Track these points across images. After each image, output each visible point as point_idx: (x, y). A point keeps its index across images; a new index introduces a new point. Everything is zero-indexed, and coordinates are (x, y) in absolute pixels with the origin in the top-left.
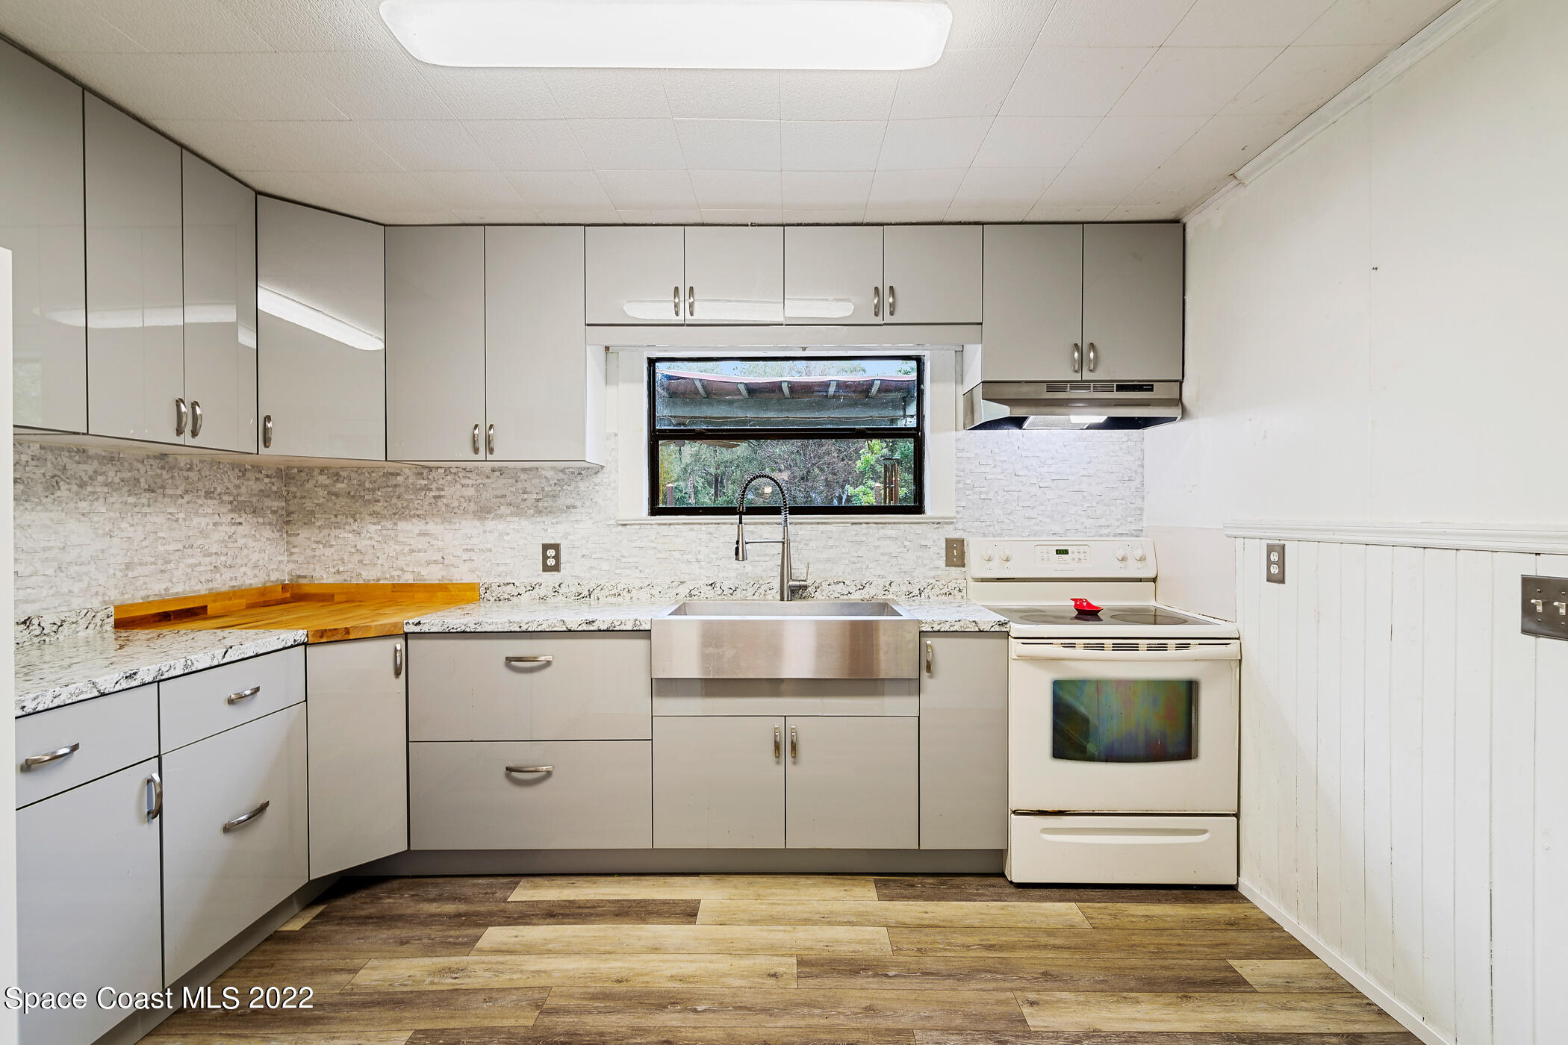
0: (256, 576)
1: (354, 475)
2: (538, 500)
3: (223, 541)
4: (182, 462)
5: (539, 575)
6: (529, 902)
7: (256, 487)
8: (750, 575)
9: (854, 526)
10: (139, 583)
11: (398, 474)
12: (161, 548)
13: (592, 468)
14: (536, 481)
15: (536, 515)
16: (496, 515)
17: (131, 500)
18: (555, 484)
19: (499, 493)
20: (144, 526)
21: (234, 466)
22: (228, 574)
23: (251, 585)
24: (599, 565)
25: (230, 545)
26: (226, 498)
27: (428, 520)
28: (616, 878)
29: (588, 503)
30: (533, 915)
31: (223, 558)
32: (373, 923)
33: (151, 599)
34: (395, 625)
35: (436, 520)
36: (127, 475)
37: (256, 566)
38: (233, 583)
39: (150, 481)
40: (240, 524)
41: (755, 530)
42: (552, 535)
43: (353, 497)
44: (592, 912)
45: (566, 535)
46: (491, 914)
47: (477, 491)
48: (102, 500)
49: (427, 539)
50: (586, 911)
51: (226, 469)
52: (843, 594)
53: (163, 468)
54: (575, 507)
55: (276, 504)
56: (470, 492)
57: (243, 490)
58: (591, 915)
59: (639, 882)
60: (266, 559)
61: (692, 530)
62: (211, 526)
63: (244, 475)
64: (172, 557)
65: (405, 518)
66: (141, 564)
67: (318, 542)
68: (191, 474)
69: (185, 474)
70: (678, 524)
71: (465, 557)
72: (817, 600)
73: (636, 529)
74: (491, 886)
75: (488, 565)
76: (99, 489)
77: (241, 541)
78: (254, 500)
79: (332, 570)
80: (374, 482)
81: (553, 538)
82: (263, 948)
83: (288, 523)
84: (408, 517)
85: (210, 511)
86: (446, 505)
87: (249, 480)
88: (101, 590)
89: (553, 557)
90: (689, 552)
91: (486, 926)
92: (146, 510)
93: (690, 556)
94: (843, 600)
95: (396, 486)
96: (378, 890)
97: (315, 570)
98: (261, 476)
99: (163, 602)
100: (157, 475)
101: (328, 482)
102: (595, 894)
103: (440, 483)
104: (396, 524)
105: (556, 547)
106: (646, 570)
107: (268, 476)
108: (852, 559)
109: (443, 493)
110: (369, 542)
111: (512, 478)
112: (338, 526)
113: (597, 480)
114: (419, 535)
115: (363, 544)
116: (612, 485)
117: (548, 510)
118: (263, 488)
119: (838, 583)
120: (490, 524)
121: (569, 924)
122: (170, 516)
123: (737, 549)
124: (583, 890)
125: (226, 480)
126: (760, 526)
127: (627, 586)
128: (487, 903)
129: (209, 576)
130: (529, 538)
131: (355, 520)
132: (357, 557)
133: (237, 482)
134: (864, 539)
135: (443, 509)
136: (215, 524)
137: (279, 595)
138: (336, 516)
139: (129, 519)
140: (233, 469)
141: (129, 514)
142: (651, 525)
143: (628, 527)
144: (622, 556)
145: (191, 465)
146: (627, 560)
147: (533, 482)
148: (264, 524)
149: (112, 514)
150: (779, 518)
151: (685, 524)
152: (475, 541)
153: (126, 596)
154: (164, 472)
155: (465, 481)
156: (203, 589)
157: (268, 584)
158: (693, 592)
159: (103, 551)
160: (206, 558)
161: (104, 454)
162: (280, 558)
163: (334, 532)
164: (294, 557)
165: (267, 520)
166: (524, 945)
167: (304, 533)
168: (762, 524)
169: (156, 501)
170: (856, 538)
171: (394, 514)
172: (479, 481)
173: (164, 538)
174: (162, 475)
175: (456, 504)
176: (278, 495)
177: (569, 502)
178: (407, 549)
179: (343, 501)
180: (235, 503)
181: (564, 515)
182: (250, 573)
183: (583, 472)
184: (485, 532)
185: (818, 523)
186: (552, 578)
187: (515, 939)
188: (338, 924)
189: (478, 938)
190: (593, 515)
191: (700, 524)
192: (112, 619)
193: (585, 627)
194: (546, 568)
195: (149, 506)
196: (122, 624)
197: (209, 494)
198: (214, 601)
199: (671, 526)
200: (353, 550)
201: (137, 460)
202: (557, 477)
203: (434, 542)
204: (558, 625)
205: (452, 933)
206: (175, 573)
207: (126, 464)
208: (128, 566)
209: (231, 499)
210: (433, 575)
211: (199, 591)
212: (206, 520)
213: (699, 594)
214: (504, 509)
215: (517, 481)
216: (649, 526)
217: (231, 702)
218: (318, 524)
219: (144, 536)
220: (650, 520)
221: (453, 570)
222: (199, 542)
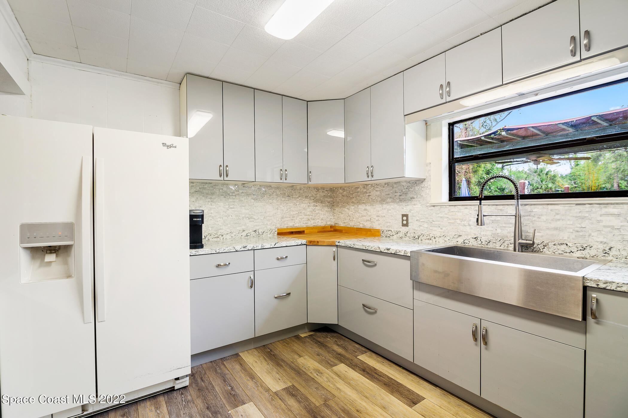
0: (322, 222)
1: (348, 189)
2: (400, 196)
3: (311, 211)
4: (298, 187)
5: (401, 228)
6: (363, 361)
7: (322, 194)
8: (499, 234)
9: (578, 207)
10: (285, 223)
11: (359, 188)
12: (292, 213)
13: (421, 180)
14: (399, 187)
15: (400, 202)
16: (386, 202)
17: (283, 199)
18: (406, 188)
19: (387, 193)
20: (287, 207)
21: (314, 188)
22: (312, 222)
23: (321, 225)
24: (423, 225)
25: (313, 213)
26: (312, 198)
27: (367, 205)
28: (401, 369)
29: (419, 196)
30: (358, 367)
31: (311, 217)
32: (319, 344)
33: (289, 227)
34: (333, 242)
35: (369, 204)
36: (282, 192)
37: (322, 220)
38: (314, 224)
39: (289, 194)
40: (317, 206)
41: (503, 208)
42: (405, 210)
43: (348, 196)
44: (378, 377)
45: (411, 210)
46: (348, 359)
47: (380, 193)
48: (275, 199)
49: (366, 212)
50: (376, 376)
51: (312, 189)
52: (566, 252)
53: (292, 190)
54: (414, 198)
55: (329, 200)
56: (378, 193)
57: (318, 195)
58: (376, 378)
59: (408, 375)
60: (326, 217)
61: (466, 208)
62: (307, 207)
63: (318, 191)
64: (295, 216)
65: (360, 204)
66: (286, 217)
67: (340, 212)
68: (301, 191)
69: (299, 191)
70: (459, 205)
71: (377, 219)
72: (545, 254)
73: (439, 208)
74: (358, 349)
75: (384, 222)
76: (274, 196)
77: (317, 212)
78: (322, 198)
79: (343, 222)
80: (353, 191)
81: (406, 212)
82: (292, 338)
83: (333, 206)
84: (361, 203)
85: (307, 202)
86: (372, 199)
87: (320, 192)
88: (275, 224)
89: (406, 220)
90: (465, 220)
91: (342, 362)
92: (287, 202)
93: (465, 222)
94: (566, 256)
95: (358, 192)
96: (329, 335)
97: (339, 221)
98: (324, 191)
99: (292, 228)
100: (290, 192)
101: (342, 192)
102: (386, 371)
103: (370, 190)
104: (358, 206)
105: (407, 216)
106: (444, 228)
107: (327, 191)
108: (576, 229)
109: (370, 194)
110: (351, 213)
111: (391, 187)
112: (344, 207)
113: (423, 186)
114: (364, 210)
115: (350, 213)
116: (429, 187)
117: (404, 200)
118: (325, 195)
119: (562, 244)
120: (385, 206)
121: (366, 377)
122: (294, 204)
123: (477, 219)
124: (384, 367)
125: (312, 193)
126: (507, 207)
127: (434, 235)
128: (351, 355)
129: (306, 222)
130: (397, 212)
131: (348, 205)
132: (349, 218)
133: (316, 193)
134: (587, 215)
135: (371, 200)
136: (308, 206)
137: (329, 229)
138: (344, 203)
139: (283, 205)
140: (314, 189)
141: (283, 203)
142: (446, 206)
143: (435, 207)
144: (433, 221)
145: (301, 188)
146: (435, 223)
147: (399, 188)
148: (325, 206)
149: (278, 203)
150: (514, 202)
151: (463, 205)
152: (380, 212)
153: (282, 226)
154: (292, 191)
155: (377, 189)
156: (305, 226)
157: (327, 225)
158: (465, 241)
159: (275, 213)
160: (305, 216)
161: (276, 187)
162: (331, 217)
163: (343, 209)
164: (335, 217)
165: (326, 205)
166: (345, 376)
167: (337, 209)
168: (508, 205)
169: (290, 199)
170: (580, 214)
171: (358, 202)
172: (381, 189)
173: (292, 210)
174: (292, 192)
175: (374, 198)
176: (330, 197)
177: (411, 196)
178: (361, 215)
179: (345, 198)
180: (315, 199)
181: (410, 202)
182: (320, 221)
183: (417, 182)
184: (383, 209)
185: (548, 204)
186: (405, 229)
187: (345, 372)
188: (312, 340)
189: (336, 365)
190: (421, 201)
191: (470, 205)
192: (277, 232)
193: (386, 251)
194: (403, 225)
195: (288, 201)
196: (279, 234)
197: (306, 197)
198: (307, 229)
199: (456, 207)
200: (348, 215)
201: (285, 188)
202: (407, 185)
203: (368, 213)
204: (377, 249)
205: (332, 359)
206: (296, 220)
207: (282, 189)
208: (282, 218)
209: (314, 198)
210: (368, 225)
211: (303, 226)
212: (305, 205)
213: (469, 243)
214: (389, 200)
215: (393, 188)
216: (445, 207)
217: (278, 259)
218: (340, 206)
219: (286, 210)
220: (449, 203)
221: (374, 224)
222: (303, 212)
